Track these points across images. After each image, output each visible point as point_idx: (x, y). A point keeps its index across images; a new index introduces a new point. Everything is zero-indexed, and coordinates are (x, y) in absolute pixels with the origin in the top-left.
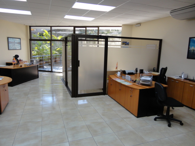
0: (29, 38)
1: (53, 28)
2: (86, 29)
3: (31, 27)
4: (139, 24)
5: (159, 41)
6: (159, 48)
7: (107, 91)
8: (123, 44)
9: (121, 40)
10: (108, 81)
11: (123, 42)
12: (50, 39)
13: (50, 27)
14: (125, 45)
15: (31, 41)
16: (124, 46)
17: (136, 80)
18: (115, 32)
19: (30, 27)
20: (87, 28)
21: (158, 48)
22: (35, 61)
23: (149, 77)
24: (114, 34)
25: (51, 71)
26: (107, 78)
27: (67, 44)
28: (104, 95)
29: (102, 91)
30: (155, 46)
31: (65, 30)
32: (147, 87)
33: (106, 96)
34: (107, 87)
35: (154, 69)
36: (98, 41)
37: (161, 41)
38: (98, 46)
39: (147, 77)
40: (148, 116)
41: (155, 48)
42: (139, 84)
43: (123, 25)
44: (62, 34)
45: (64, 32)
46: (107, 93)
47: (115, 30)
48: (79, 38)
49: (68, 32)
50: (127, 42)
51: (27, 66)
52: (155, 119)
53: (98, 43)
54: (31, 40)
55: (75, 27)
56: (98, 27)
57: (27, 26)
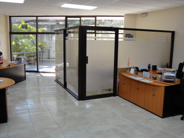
0: (9, 31)
1: (39, 18)
2: (80, 19)
3: (12, 18)
4: (145, 14)
5: (171, 34)
6: (172, 41)
7: (117, 92)
8: (126, 37)
9: (124, 32)
10: (118, 80)
11: (126, 34)
12: (36, 32)
13: (36, 18)
14: (129, 37)
15: (11, 35)
16: (127, 38)
17: (156, 77)
18: (109, 22)
19: (10, 17)
20: (82, 18)
21: (170, 41)
22: (23, 59)
23: (172, 73)
24: (107, 24)
25: (37, 72)
26: (118, 77)
27: (66, 38)
28: (115, 96)
29: (112, 92)
30: (166, 39)
31: (46, 21)
32: (172, 84)
33: (117, 98)
34: (117, 86)
35: (167, 65)
36: (95, 33)
37: (173, 33)
38: (95, 39)
39: (170, 73)
40: (172, 116)
41: (166, 41)
42: (161, 81)
43: (127, 15)
44: (43, 25)
45: (45, 23)
46: (117, 94)
47: (109, 20)
48: (88, 31)
49: (50, 23)
50: (130, 34)
51: (15, 65)
52: (182, 119)
53: (95, 36)
54: (11, 33)
55: (67, 17)
56: (95, 17)
57: (6, 16)
